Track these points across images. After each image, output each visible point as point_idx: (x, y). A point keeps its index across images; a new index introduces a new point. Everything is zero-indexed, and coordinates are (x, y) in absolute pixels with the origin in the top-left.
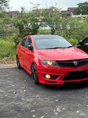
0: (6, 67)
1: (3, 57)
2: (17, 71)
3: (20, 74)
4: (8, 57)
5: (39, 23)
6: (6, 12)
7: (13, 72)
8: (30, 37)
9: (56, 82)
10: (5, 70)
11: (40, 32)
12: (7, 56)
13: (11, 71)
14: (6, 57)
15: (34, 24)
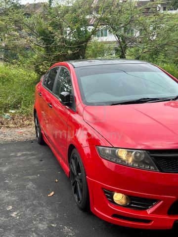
0: (9, 138)
1: (5, 109)
2: (33, 152)
3: (41, 163)
4: (18, 108)
5: (90, 29)
6: (21, 5)
7: (23, 155)
8: (67, 66)
9: (149, 221)
10: (4, 149)
11: (93, 47)
12: (15, 107)
13: (19, 151)
14: (12, 110)
15: (78, 29)
